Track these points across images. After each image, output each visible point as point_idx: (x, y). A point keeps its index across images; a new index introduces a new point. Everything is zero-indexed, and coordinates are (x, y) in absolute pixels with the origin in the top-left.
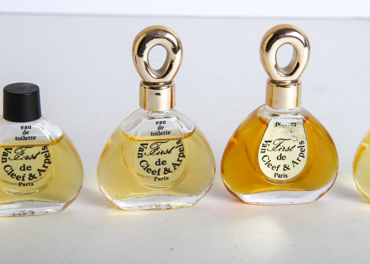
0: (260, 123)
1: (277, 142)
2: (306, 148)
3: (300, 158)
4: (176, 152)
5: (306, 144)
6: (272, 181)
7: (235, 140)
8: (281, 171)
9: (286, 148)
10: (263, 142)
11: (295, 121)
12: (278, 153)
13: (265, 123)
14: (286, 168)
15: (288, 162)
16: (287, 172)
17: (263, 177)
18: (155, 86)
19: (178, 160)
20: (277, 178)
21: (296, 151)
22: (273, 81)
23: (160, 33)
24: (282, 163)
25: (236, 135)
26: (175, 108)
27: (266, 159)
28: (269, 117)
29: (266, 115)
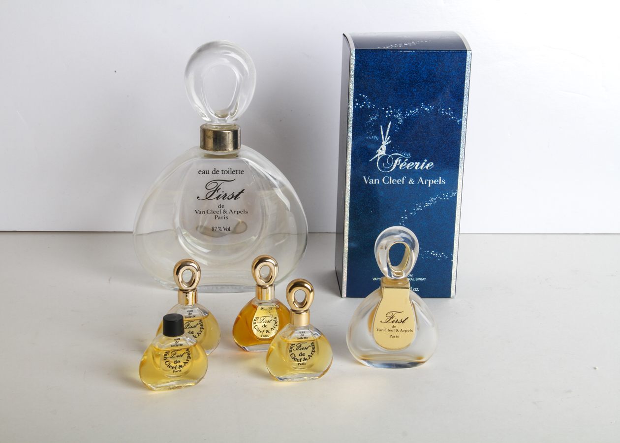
0: (253, 307)
1: (262, 318)
2: (278, 321)
3: (275, 326)
4: (199, 326)
5: (278, 318)
6: (260, 339)
7: (240, 316)
8: (265, 334)
9: (267, 321)
10: (254, 318)
11: (272, 306)
12: (263, 324)
13: (255, 307)
14: (267, 332)
15: (268, 328)
16: (268, 334)
17: (255, 337)
18: (186, 292)
19: (200, 331)
20: (263, 337)
21: (273, 322)
22: (259, 286)
23: (188, 264)
24: (265, 329)
25: (241, 314)
26: (198, 302)
27: (256, 327)
28: (257, 305)
29: (256, 304)
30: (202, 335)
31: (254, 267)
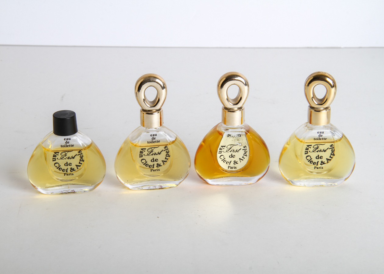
0: (218, 134)
1: (229, 147)
2: (248, 150)
3: (244, 157)
4: (164, 153)
5: (248, 148)
6: (226, 171)
7: (203, 144)
8: (232, 165)
9: (235, 150)
10: (220, 147)
11: (240, 133)
12: (230, 154)
13: (221, 134)
14: (235, 162)
15: (236, 159)
16: (236, 166)
17: (220, 168)
18: (149, 112)
19: (166, 158)
20: (230, 169)
21: (242, 152)
22: (226, 108)
23: (151, 79)
24: (232, 160)
25: (204, 141)
26: (163, 125)
27: (222, 157)
28: (224, 131)
29: (222, 130)
30: (167, 164)
31: (220, 86)
